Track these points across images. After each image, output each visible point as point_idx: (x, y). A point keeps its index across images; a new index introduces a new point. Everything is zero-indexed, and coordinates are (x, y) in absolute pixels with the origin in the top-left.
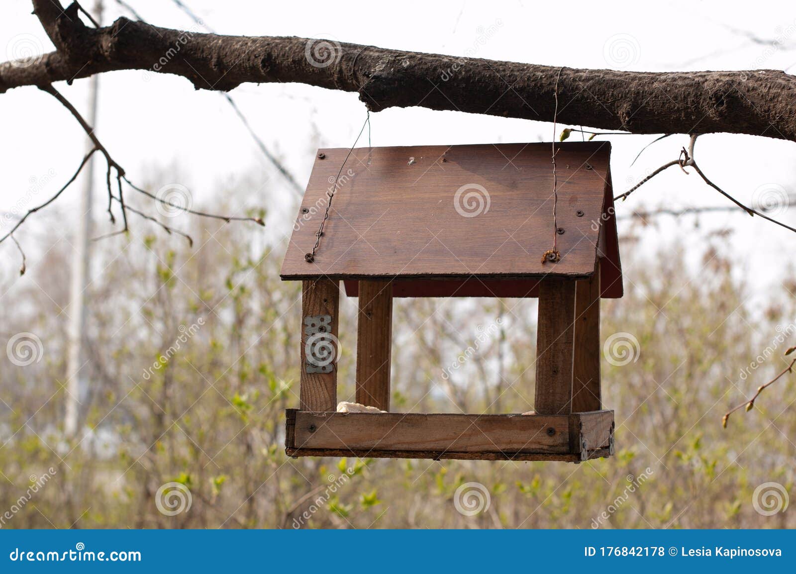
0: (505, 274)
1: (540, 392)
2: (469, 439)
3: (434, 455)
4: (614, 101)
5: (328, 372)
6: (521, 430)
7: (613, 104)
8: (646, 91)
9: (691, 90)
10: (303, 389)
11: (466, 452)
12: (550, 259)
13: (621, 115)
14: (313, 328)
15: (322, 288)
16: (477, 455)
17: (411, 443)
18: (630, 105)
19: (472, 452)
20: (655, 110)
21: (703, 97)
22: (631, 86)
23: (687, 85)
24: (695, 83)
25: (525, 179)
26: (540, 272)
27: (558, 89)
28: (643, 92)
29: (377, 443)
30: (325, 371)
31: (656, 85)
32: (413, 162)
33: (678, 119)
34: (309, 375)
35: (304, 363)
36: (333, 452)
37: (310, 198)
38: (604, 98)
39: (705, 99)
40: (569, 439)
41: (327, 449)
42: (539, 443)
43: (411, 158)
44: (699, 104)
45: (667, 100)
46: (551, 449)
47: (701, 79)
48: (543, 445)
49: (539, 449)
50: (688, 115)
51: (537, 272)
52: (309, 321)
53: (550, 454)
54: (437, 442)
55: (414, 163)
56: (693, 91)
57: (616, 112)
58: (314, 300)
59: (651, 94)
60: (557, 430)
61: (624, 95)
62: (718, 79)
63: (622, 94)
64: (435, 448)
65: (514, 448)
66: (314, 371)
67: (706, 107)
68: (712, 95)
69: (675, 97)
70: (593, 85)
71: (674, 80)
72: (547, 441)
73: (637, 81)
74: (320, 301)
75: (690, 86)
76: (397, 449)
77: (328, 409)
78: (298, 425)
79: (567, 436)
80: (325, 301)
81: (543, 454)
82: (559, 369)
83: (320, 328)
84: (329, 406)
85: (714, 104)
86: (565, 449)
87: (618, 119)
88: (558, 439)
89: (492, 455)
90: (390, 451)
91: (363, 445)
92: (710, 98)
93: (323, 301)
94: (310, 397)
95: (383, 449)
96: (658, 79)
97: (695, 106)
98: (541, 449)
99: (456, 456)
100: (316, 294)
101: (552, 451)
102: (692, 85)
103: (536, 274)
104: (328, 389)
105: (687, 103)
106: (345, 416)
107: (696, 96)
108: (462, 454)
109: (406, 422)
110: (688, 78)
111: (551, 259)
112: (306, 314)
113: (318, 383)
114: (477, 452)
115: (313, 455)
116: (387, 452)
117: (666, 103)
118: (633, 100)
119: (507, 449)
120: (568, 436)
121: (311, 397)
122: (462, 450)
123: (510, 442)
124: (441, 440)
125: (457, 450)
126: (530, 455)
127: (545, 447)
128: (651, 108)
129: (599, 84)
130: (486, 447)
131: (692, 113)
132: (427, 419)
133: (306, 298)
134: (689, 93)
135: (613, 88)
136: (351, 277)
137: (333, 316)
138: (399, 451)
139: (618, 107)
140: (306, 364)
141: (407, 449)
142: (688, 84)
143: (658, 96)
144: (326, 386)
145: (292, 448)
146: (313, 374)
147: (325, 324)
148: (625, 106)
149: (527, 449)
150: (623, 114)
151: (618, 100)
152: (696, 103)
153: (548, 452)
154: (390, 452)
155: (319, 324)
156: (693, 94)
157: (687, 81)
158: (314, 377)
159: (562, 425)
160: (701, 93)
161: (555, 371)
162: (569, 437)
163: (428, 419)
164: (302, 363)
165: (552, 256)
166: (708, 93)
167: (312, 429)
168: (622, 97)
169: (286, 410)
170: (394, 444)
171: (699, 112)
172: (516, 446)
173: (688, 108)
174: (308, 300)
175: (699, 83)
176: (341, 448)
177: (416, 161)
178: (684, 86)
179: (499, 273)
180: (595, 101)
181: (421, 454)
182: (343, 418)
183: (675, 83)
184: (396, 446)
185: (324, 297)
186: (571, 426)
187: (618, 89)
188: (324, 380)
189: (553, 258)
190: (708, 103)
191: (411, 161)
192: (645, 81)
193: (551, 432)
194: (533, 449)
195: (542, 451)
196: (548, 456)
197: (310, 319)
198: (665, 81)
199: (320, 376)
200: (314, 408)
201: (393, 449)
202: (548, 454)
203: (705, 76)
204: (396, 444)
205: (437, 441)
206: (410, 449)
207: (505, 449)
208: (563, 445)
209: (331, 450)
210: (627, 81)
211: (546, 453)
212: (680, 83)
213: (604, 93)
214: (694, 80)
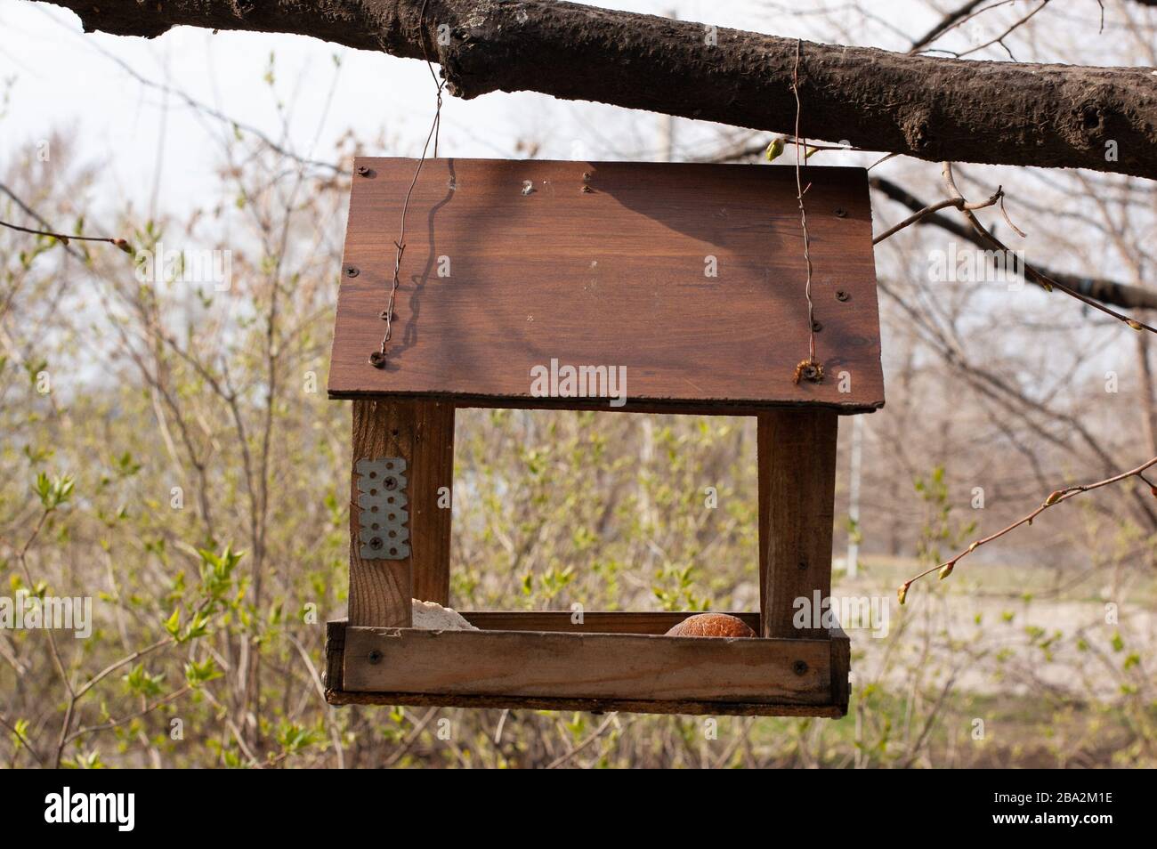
0: (733, 401)
1: (777, 600)
2: (658, 678)
3: (595, 704)
4: (898, 106)
5: (402, 558)
6: (748, 664)
7: (895, 109)
8: (957, 93)
9: (1039, 96)
10: (354, 586)
11: (652, 701)
12: (807, 377)
13: (909, 130)
14: (373, 481)
15: (389, 411)
16: (670, 705)
17: (556, 684)
18: (927, 114)
19: (661, 702)
20: (970, 126)
21: (1060, 110)
22: (928, 81)
23: (1031, 87)
24: (1046, 85)
25: (735, 230)
26: (794, 399)
27: (798, 78)
28: (951, 93)
29: (492, 684)
30: (398, 557)
31: (973, 83)
32: (531, 190)
33: (1011, 143)
34: (365, 562)
35: (356, 542)
36: (412, 698)
37: (357, 247)
38: (880, 99)
39: (1064, 114)
40: (832, 680)
41: (402, 694)
42: (779, 686)
43: (527, 182)
44: (1052, 120)
45: (995, 111)
46: (800, 696)
47: (1056, 80)
48: (786, 689)
49: (779, 696)
50: (1030, 138)
51: (789, 399)
52: (366, 467)
53: (799, 705)
54: (601, 683)
55: (533, 191)
56: (1043, 98)
57: (899, 124)
58: (375, 431)
59: (967, 97)
60: (809, 664)
61: (915, 97)
62: (1085, 82)
63: (914, 95)
64: (596, 693)
65: (736, 695)
66: (376, 556)
67: (1064, 126)
68: (1079, 108)
69: (1010, 106)
70: (861, 75)
71: (1006, 76)
72: (793, 683)
73: (939, 74)
74: (387, 434)
75: (1037, 89)
76: (529, 694)
77: (401, 622)
78: (349, 651)
79: (828, 676)
80: (395, 433)
81: (786, 704)
82: (810, 561)
83: (387, 481)
84: (402, 617)
85: (1080, 123)
86: (823, 697)
87: (902, 135)
88: (812, 681)
89: (697, 705)
90: (515, 697)
91: (467, 688)
92: (1074, 113)
93: (390, 433)
94: (367, 600)
95: (504, 694)
96: (975, 73)
97: (1046, 124)
98: (783, 697)
99: (633, 707)
100: (377, 422)
101: (800, 699)
102: (1039, 89)
103: (787, 402)
104: (401, 587)
105: (1031, 118)
106: (435, 636)
107: (1048, 105)
108: (644, 704)
109: (545, 648)
110: (1031, 75)
111: (810, 376)
112: (358, 454)
113: (382, 577)
114: (670, 701)
115: (376, 703)
116: (510, 700)
117: (994, 115)
118: (932, 106)
119: (724, 697)
120: (829, 674)
121: (369, 600)
122: (646, 697)
123: (729, 685)
124: (607, 680)
125: (637, 697)
126: (764, 707)
127: (789, 694)
128: (965, 121)
129: (871, 75)
130: (686, 693)
131: (1038, 136)
132: (582, 645)
133: (360, 427)
134: (1036, 102)
135: (896, 84)
136: (457, 397)
137: (409, 460)
138: (532, 698)
139: (903, 115)
140: (359, 542)
141: (547, 695)
142: (1032, 85)
143: (980, 103)
144: (396, 582)
145: (337, 690)
146: (374, 560)
147: (394, 473)
148: (918, 114)
149: (758, 696)
150: (913, 128)
151: (906, 104)
152: (1048, 118)
153: (795, 702)
154: (517, 700)
155: (384, 474)
156: (1044, 104)
157: (1030, 81)
158: (374, 564)
159: (819, 656)
160: (1058, 104)
161: (802, 564)
162: (831, 676)
163: (585, 643)
164: (353, 540)
165: (810, 372)
166: (1071, 103)
167: (376, 657)
168: (912, 99)
169: (328, 623)
170: (523, 686)
171: (1051, 134)
172: (739, 692)
173: (1032, 126)
174: (363, 429)
175: (1053, 86)
176: (428, 692)
177: (536, 188)
178: (1025, 88)
179: (722, 398)
180: (863, 103)
181: (572, 703)
182: (430, 640)
183: (1009, 82)
184: (527, 689)
185: (393, 425)
186: (834, 658)
187: (906, 86)
188: (393, 571)
189: (813, 374)
190: (1070, 121)
191: (529, 188)
192: (953, 75)
193: (800, 668)
194: (768, 697)
195: (784, 700)
196: (794, 709)
197: (368, 463)
198: (990, 77)
199: (385, 565)
200: (375, 619)
201: (522, 695)
202: (794, 704)
203: (1060, 73)
204: (528, 685)
205: (601, 680)
206: (552, 695)
207: (719, 697)
208: (820, 690)
209: (410, 694)
210: (921, 72)
211: (790, 704)
212: (1018, 83)
213: (881, 91)
214: (1042, 79)
